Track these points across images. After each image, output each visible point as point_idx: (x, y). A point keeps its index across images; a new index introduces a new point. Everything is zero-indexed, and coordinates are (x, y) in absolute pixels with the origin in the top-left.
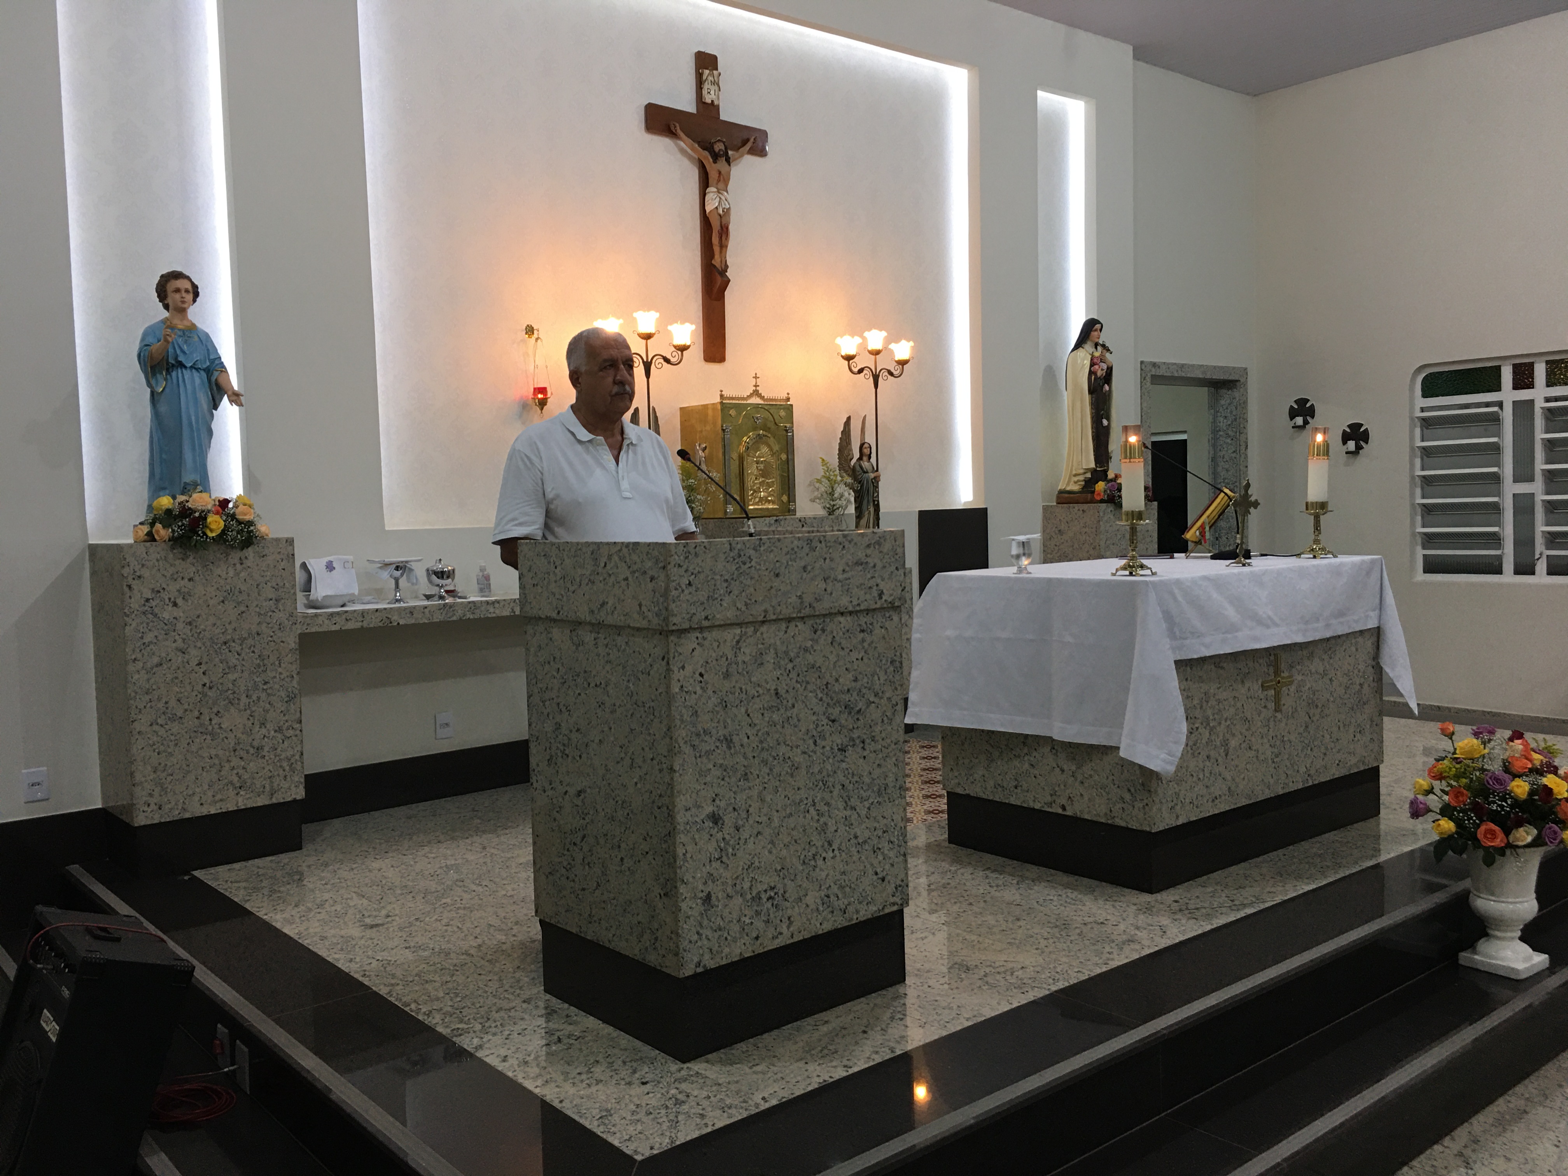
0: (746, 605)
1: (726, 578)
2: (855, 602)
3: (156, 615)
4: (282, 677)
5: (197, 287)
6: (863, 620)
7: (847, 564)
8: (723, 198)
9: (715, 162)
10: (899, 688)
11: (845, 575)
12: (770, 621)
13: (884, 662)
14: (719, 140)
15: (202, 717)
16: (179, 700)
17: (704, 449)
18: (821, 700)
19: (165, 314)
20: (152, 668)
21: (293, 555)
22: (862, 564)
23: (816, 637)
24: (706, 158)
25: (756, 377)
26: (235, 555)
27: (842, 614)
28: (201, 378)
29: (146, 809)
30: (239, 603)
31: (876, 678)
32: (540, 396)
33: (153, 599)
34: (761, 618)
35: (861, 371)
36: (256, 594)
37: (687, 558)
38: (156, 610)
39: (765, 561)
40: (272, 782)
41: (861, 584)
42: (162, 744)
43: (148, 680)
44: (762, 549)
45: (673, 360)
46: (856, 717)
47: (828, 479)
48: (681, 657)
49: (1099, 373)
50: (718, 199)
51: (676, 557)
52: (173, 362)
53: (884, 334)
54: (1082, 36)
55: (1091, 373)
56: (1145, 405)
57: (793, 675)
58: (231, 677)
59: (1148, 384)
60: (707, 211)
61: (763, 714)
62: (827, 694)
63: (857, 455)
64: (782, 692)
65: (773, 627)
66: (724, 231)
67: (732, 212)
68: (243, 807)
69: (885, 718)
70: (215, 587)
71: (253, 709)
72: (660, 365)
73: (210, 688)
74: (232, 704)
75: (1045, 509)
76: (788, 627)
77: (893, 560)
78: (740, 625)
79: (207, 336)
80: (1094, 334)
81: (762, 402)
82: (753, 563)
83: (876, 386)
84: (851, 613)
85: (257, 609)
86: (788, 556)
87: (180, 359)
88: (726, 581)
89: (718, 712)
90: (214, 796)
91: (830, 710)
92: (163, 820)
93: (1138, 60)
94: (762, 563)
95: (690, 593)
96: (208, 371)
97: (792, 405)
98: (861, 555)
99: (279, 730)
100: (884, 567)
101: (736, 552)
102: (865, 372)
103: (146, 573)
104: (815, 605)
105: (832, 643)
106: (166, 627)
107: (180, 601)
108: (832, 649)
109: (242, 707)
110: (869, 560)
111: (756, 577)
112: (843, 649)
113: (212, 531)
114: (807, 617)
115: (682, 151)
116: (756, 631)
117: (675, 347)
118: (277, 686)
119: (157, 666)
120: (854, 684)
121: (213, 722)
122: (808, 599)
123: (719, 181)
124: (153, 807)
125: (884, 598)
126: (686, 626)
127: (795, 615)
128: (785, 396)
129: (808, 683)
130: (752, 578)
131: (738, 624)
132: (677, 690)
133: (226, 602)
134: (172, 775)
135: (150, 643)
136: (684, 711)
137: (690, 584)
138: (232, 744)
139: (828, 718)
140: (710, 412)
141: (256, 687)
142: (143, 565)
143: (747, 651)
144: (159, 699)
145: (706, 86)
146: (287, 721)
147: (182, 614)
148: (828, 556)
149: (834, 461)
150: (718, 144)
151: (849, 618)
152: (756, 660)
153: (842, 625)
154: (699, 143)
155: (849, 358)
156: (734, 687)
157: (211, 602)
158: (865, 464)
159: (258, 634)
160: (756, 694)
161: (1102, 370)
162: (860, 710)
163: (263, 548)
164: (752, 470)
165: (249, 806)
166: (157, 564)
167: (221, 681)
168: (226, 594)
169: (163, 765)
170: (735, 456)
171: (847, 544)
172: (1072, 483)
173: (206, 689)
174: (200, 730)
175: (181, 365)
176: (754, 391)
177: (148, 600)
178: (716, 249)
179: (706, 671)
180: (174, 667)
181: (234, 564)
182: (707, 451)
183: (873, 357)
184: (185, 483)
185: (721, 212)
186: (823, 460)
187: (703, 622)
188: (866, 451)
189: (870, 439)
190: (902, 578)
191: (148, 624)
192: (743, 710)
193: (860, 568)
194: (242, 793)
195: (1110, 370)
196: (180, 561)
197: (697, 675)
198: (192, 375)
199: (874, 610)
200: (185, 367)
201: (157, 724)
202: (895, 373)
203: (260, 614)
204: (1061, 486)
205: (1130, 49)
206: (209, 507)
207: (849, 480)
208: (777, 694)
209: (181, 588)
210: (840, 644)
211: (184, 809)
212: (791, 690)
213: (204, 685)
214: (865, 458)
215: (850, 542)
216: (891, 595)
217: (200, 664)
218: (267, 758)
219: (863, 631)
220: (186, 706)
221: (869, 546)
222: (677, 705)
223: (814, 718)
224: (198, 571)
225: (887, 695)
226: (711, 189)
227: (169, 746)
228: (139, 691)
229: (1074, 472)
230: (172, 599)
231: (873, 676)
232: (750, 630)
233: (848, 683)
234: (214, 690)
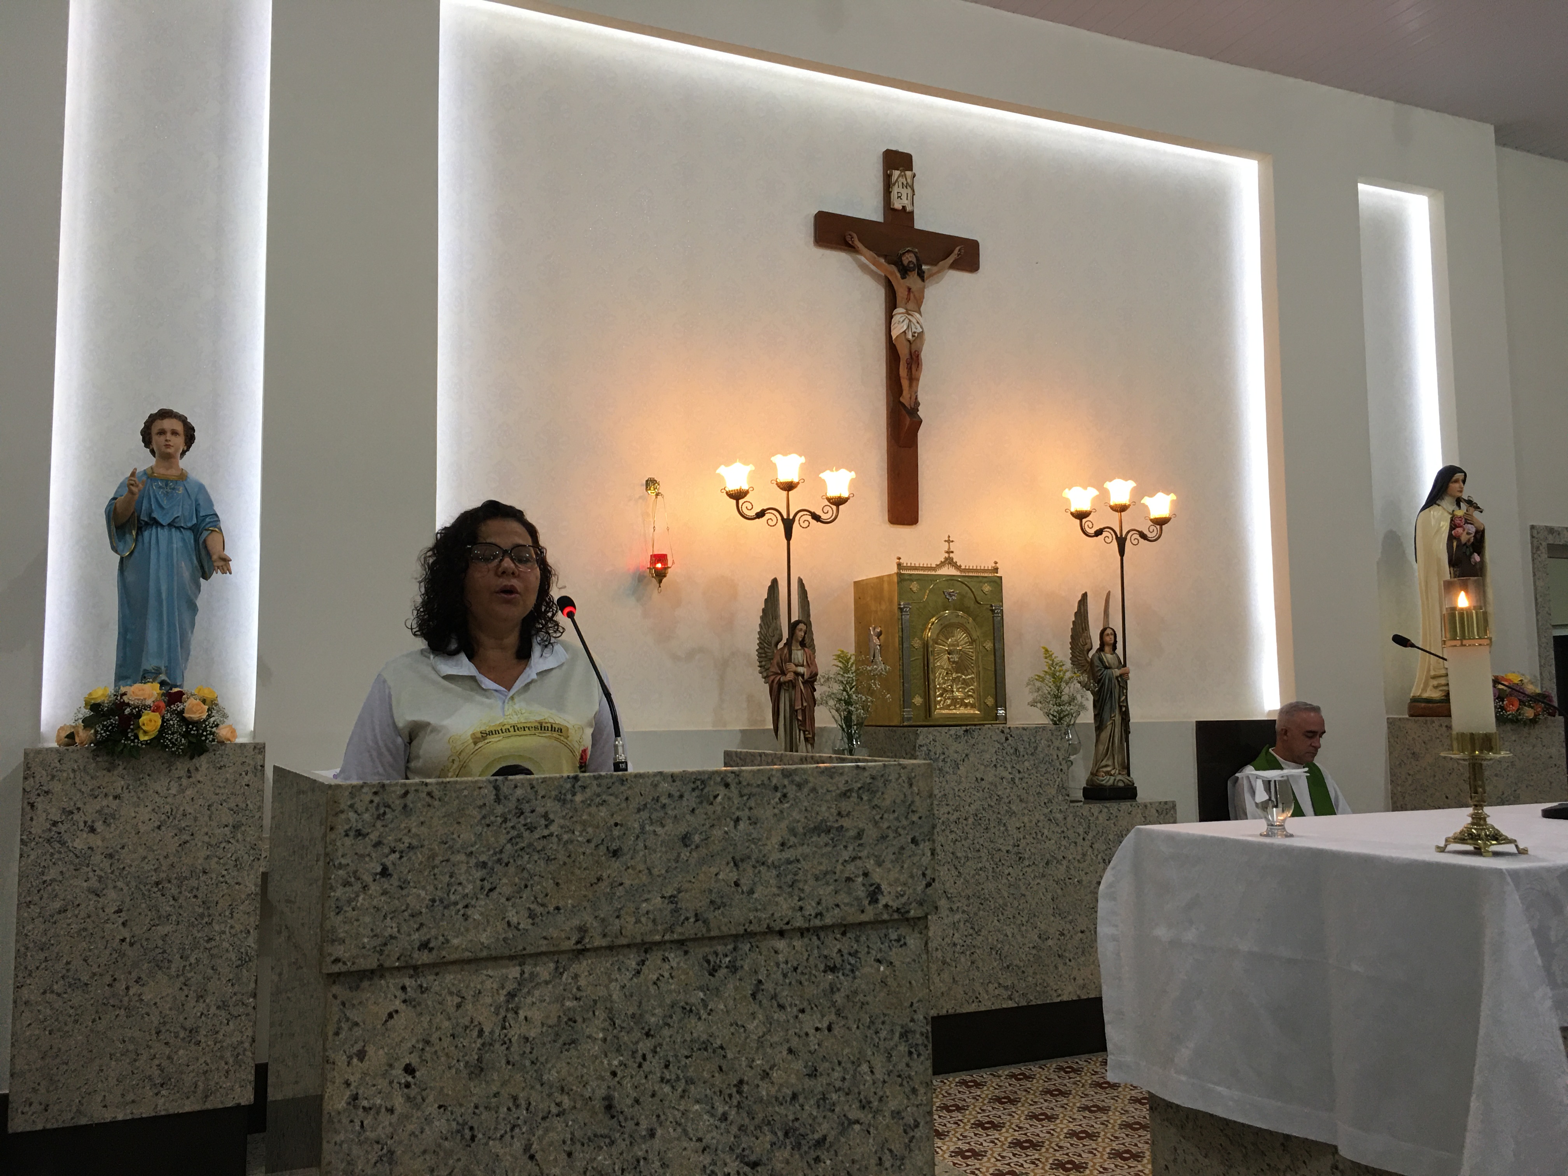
0: (532, 915)
1: (483, 858)
2: (810, 910)
3: (63, 843)
4: (233, 931)
5: (193, 429)
6: (834, 946)
7: (793, 832)
8: (914, 321)
9: (903, 277)
10: (922, 1090)
11: (788, 854)
12: (596, 949)
13: (883, 1034)
14: (908, 251)
15: (117, 984)
16: (85, 960)
17: (879, 635)
18: (724, 1117)
19: (151, 461)
20: (52, 916)
21: (263, 766)
22: (828, 831)
23: (714, 982)
24: (892, 273)
25: (949, 541)
26: (181, 767)
27: (781, 934)
28: (183, 540)
29: (26, 1109)
30: (182, 830)
31: (865, 1068)
32: (659, 566)
33: (62, 822)
34: (570, 944)
35: (1099, 533)
36: (206, 818)
37: (381, 816)
38: (66, 837)
39: (584, 824)
40: (207, 1079)
41: (826, 874)
42: (57, 1020)
43: (45, 932)
44: (578, 798)
45: (824, 517)
46: (813, 1154)
47: (1053, 675)
48: (358, 1032)
49: (1464, 538)
50: (907, 321)
51: (352, 815)
52: (146, 519)
53: (1131, 484)
54: (1420, 115)
55: (1451, 538)
56: (1540, 583)
57: (654, 1064)
58: (163, 930)
59: (1545, 556)
60: (894, 337)
61: (570, 1154)
62: (739, 1106)
63: (1096, 644)
64: (623, 1103)
65: (604, 964)
66: (915, 360)
67: (927, 337)
68: (163, 1113)
69: (887, 1157)
70: (150, 809)
71: (189, 975)
72: (806, 524)
73: (131, 945)
74: (160, 968)
75: (1391, 723)
76: (643, 962)
77: (905, 822)
78: (519, 958)
79: (201, 488)
80: (1454, 487)
81: (958, 573)
82: (554, 828)
83: (1122, 552)
84: (802, 932)
85: (206, 839)
86: (645, 815)
87: (155, 515)
88: (484, 865)
89: (449, 1153)
90: (123, 1095)
91: (745, 1142)
92: (49, 1126)
93: (1504, 145)
94: (579, 828)
95: (385, 893)
96: (196, 530)
97: (1001, 578)
98: (826, 812)
99: (223, 1006)
100: (884, 837)
101: (512, 804)
102: (1105, 534)
103: (56, 787)
104: (710, 916)
105: (754, 996)
106: (77, 861)
107: (99, 826)
108: (754, 1007)
109: (173, 971)
110: (846, 822)
111: (562, 857)
112: (781, 1007)
113: (145, 732)
114: (695, 940)
115: (863, 267)
116: (558, 972)
117: (829, 500)
118: (226, 945)
119: (59, 912)
120: (808, 1083)
121: (131, 992)
122: (690, 903)
123: (908, 299)
124: (36, 1107)
125: (883, 901)
126: (372, 963)
127: (658, 938)
128: (990, 565)
129: (690, 1081)
130: (549, 860)
131: (511, 958)
132: (341, 1105)
133: (163, 828)
134: (67, 1064)
135: (53, 880)
136: (356, 1151)
137: (385, 872)
138: (156, 1023)
139: (741, 1158)
140: (886, 586)
141: (195, 946)
142: (53, 777)
143: (536, 1015)
144: (58, 958)
145: (895, 190)
146: (235, 994)
147: (99, 843)
148: (744, 814)
149: (1063, 653)
150: (907, 255)
151: (798, 943)
152: (557, 1035)
153: (781, 958)
154: (885, 257)
155: (1081, 516)
156: (496, 1095)
157: (143, 828)
158: (1108, 657)
159: (205, 872)
160: (554, 1110)
161: (1468, 534)
162: (824, 1138)
163: (222, 756)
164: (941, 663)
165: (171, 1112)
166: (72, 776)
167: (146, 935)
168: (163, 817)
169: (55, 1050)
170: (917, 643)
171: (791, 791)
172: (1430, 687)
173: (125, 946)
174: (112, 1002)
175: (155, 523)
176: (946, 559)
177: (55, 824)
178: (905, 383)
179: (424, 1061)
180: (83, 914)
181: (180, 778)
182: (882, 637)
183: (1117, 514)
184: (145, 670)
185: (910, 337)
186: (1047, 650)
187: (416, 955)
188: (1109, 639)
189: (1116, 623)
190: (926, 860)
191: (52, 855)
192: (518, 1145)
193: (824, 838)
194: (163, 1092)
195: (1480, 536)
196: (105, 772)
197: (398, 1071)
198: (171, 535)
199: (861, 924)
200: (162, 526)
201: (52, 992)
202: (1149, 535)
203: (209, 845)
204: (1416, 692)
205: (1490, 129)
206: (149, 702)
207: (1084, 678)
208: (609, 1107)
209: (102, 808)
210: (774, 997)
211: (79, 1111)
212: (646, 1099)
213: (123, 940)
214: (1107, 649)
215: (800, 786)
216: (899, 895)
217: (119, 911)
218: (203, 1045)
219: (833, 969)
220: (95, 969)
221: (845, 795)
222: (342, 1137)
223: (706, 1159)
224: (129, 785)
225: (893, 1105)
226: (899, 310)
227: (66, 1024)
228: (31, 945)
229: (1432, 673)
230: (89, 823)
231: (856, 1063)
232: (544, 971)
233: (793, 1080)
234: (137, 946)
